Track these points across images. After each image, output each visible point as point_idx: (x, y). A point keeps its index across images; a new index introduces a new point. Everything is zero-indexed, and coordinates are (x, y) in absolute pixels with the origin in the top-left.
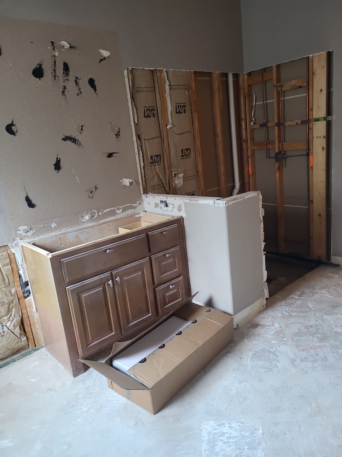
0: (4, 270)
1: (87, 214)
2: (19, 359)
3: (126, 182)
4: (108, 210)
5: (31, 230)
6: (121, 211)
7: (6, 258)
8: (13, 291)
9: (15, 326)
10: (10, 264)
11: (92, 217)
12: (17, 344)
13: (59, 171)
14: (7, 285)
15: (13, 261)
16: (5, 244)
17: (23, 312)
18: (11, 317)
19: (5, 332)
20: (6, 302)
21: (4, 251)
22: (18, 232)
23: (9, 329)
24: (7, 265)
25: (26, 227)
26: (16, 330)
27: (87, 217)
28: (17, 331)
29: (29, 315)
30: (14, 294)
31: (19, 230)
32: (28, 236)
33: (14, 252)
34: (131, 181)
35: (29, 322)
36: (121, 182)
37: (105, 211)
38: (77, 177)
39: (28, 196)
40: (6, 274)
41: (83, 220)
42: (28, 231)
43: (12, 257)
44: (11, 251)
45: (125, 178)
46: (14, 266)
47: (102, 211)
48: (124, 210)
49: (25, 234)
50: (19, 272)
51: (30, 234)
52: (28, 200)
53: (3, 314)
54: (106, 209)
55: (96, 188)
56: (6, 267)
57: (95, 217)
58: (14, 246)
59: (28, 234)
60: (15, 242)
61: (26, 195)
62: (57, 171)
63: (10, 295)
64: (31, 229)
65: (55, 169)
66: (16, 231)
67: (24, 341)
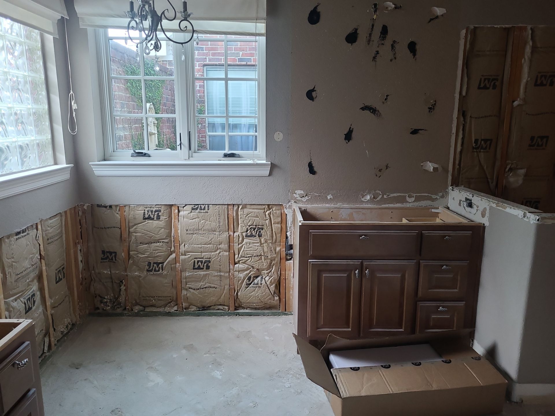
0: (274, 226)
1: (369, 193)
2: (268, 315)
3: (430, 166)
4: (395, 195)
5: (307, 197)
6: (413, 199)
7: (278, 217)
8: (278, 249)
9: (271, 283)
10: (280, 223)
11: (374, 198)
12: (270, 301)
13: (349, 142)
14: (274, 242)
15: (284, 221)
16: (280, 203)
17: (281, 272)
18: (270, 273)
19: (262, 285)
20: (270, 257)
21: (278, 210)
22: (294, 194)
23: (266, 283)
24: (278, 223)
25: (302, 192)
26: (271, 286)
27: (368, 197)
28: (272, 288)
29: (286, 278)
30: (278, 252)
31: (296, 193)
32: (302, 201)
33: (286, 213)
34: (436, 166)
35: (285, 285)
36: (422, 166)
37: (392, 195)
38: (367, 151)
39: (311, 162)
40: (275, 232)
41: (363, 199)
42: (303, 197)
43: (284, 217)
44: (284, 211)
45: (428, 162)
46: (284, 227)
47: (388, 194)
48: (418, 199)
49: (300, 199)
50: (287, 233)
51: (304, 199)
52: (310, 165)
53: (265, 267)
54: (394, 193)
55: (387, 167)
56: (276, 225)
57: (378, 199)
58: (287, 207)
59: (303, 199)
60: (290, 204)
61: (310, 161)
62: (347, 141)
63: (274, 252)
64: (307, 195)
65: (345, 139)
66: (293, 193)
67: (277, 300)
